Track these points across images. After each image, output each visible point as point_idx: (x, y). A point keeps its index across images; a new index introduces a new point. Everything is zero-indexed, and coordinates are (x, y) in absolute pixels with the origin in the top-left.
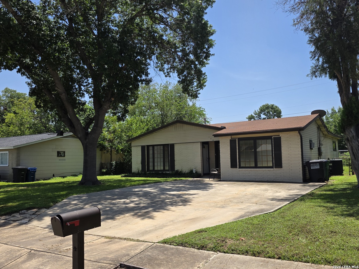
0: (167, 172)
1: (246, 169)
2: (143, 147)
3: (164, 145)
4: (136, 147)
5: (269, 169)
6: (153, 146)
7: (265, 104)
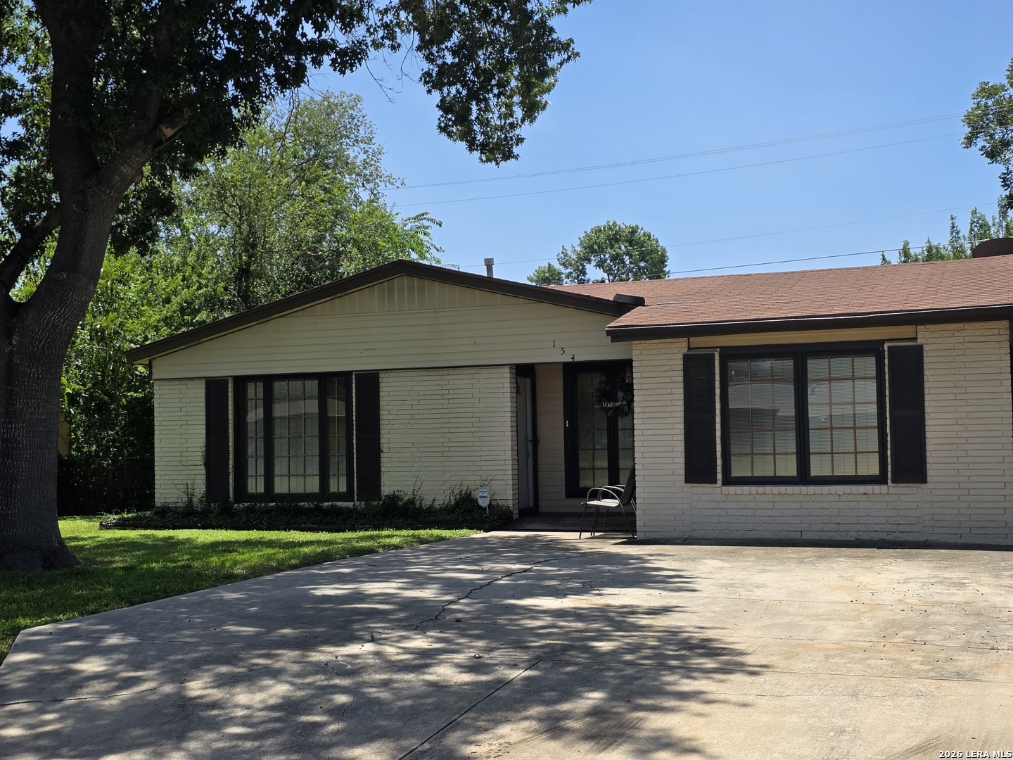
0: (339, 504)
1: (761, 489)
2: (215, 388)
3: (324, 379)
4: (176, 382)
5: (869, 489)
6: (268, 381)
7: (602, 223)
